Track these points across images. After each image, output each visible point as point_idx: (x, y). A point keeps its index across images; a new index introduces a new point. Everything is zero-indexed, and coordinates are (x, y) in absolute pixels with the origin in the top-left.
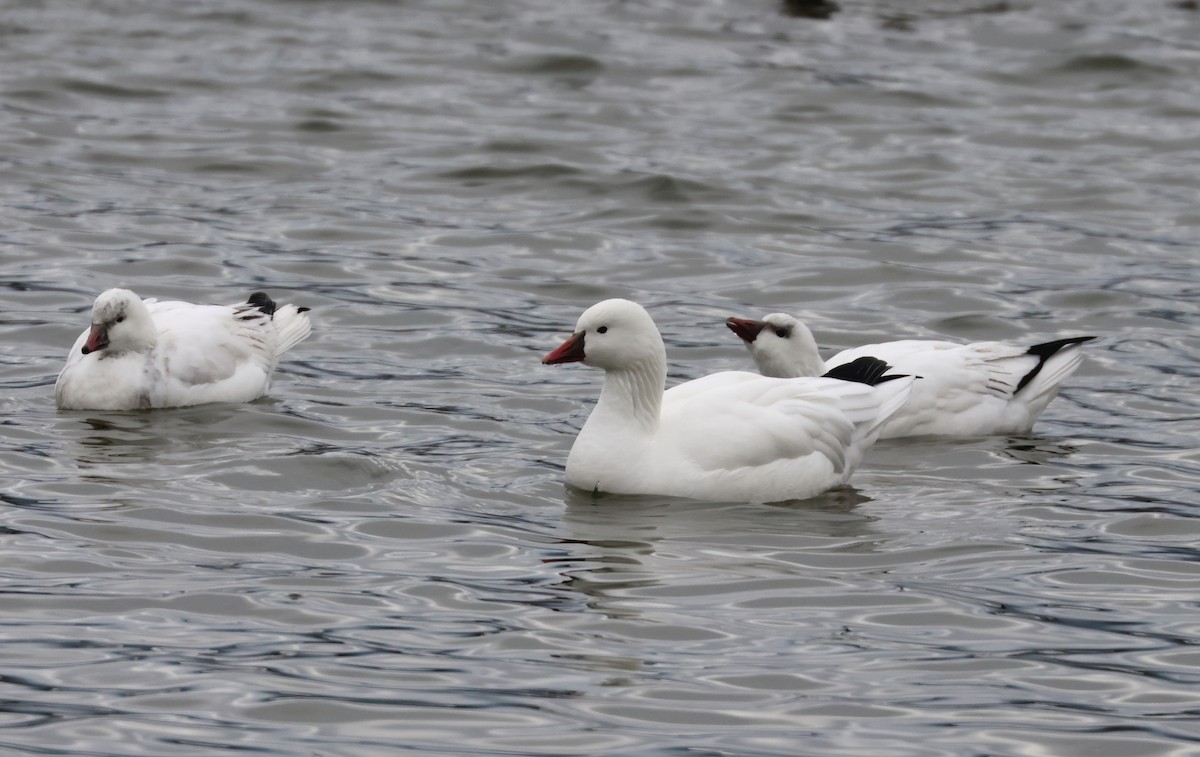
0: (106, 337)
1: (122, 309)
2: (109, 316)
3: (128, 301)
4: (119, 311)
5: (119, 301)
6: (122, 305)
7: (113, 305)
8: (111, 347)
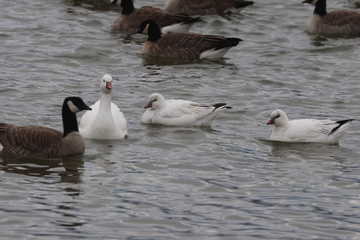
0: (151, 105)
1: (156, 98)
2: (153, 100)
3: (158, 96)
4: (155, 98)
5: (156, 96)
6: (156, 97)
7: (154, 97)
8: (153, 107)
